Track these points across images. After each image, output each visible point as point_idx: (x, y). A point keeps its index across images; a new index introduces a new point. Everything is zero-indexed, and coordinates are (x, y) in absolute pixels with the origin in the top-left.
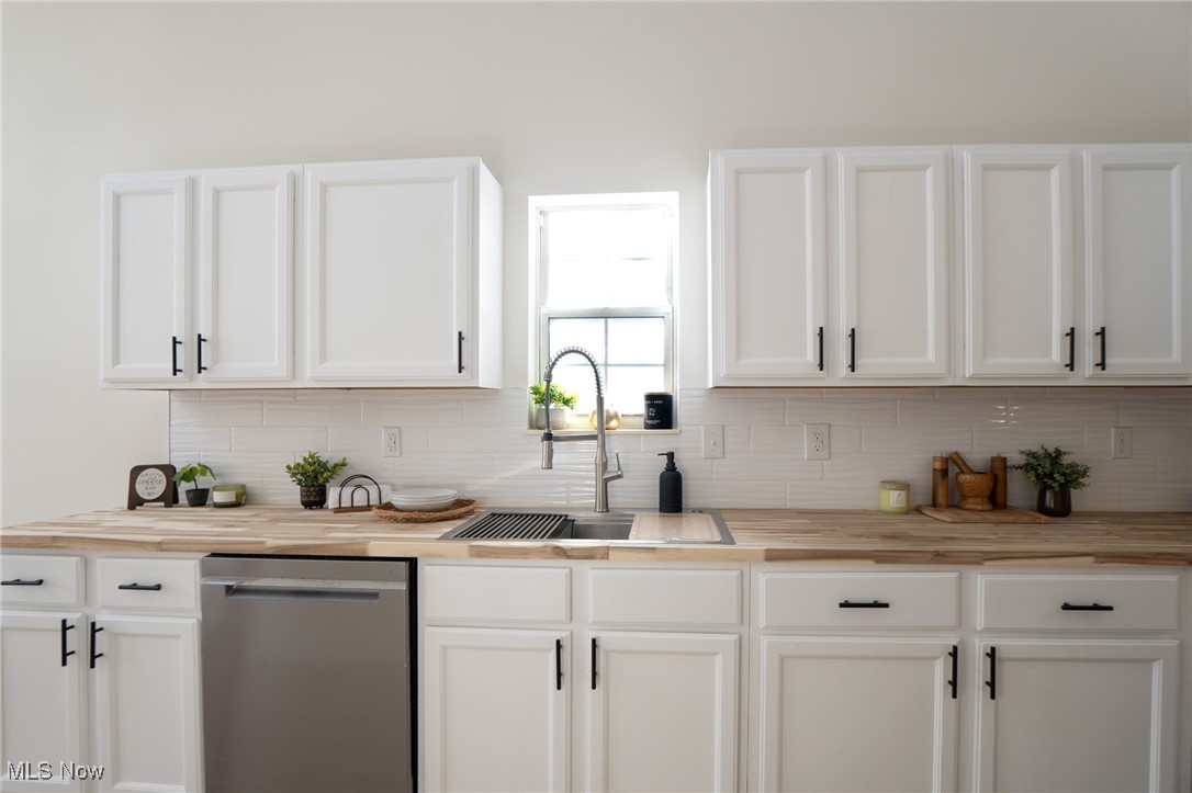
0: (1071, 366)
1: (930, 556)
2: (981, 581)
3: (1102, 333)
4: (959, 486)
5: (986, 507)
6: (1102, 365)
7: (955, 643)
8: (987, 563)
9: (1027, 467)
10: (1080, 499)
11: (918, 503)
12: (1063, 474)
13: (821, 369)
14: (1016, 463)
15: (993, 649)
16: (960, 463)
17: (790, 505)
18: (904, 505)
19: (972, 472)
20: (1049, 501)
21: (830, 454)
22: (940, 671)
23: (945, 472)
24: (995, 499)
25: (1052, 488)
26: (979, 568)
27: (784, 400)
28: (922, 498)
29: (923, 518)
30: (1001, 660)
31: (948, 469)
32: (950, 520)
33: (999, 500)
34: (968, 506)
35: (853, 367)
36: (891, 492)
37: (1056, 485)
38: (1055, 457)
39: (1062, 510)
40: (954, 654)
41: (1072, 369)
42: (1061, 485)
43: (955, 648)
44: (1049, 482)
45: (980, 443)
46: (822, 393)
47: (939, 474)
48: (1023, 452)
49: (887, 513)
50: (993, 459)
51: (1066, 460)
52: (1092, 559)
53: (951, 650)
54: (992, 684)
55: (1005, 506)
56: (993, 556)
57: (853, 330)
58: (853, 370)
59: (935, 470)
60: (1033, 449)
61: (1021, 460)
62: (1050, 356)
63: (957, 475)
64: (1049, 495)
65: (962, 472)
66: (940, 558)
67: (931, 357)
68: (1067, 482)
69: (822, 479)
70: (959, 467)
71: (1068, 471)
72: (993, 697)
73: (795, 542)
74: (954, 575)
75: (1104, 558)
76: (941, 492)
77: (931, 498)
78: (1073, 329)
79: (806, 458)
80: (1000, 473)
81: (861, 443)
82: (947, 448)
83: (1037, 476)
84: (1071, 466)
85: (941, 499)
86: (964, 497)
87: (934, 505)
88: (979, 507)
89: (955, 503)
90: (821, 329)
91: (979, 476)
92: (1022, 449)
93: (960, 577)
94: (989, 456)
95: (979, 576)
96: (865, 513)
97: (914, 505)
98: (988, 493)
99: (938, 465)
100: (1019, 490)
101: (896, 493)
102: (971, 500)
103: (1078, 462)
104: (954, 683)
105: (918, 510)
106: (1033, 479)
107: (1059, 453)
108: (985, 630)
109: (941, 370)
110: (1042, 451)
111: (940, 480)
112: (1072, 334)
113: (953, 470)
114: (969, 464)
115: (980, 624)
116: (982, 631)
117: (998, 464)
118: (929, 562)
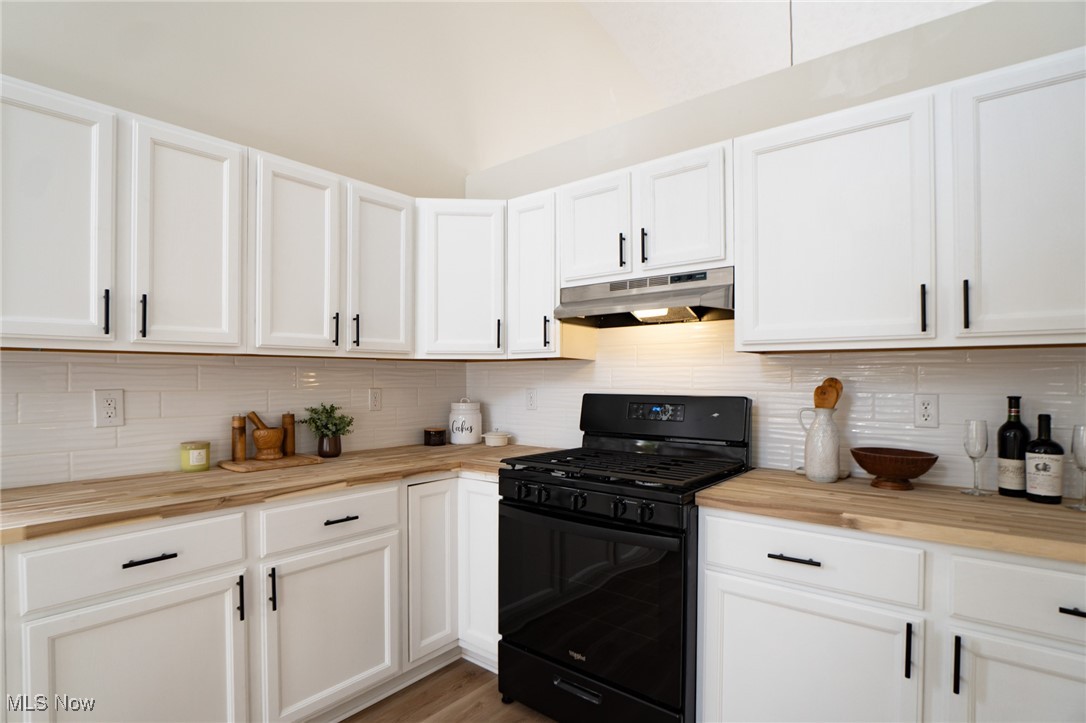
0: (336, 342)
1: (217, 502)
2: (263, 517)
3: (357, 319)
4: (255, 440)
5: (277, 456)
6: (357, 342)
7: (241, 574)
8: (267, 500)
9: (312, 420)
10: (348, 442)
11: (219, 460)
12: (335, 425)
13: (107, 332)
14: (302, 419)
15: (273, 570)
16: (256, 421)
17: (75, 477)
18: (204, 462)
19: (266, 427)
20: (326, 447)
21: (125, 419)
22: (230, 600)
23: (242, 430)
24: (285, 448)
25: (327, 435)
26: (260, 505)
27: (67, 364)
28: (223, 454)
29: (224, 471)
30: (281, 577)
31: (245, 427)
32: (244, 470)
33: (289, 449)
34: (264, 457)
35: (144, 333)
36: (191, 451)
37: (329, 433)
38: (330, 412)
39: (335, 453)
40: (241, 583)
41: (337, 344)
42: (334, 433)
43: (241, 577)
44: (325, 431)
45: (273, 403)
46: (116, 358)
47: (237, 432)
48: (308, 410)
49: (187, 472)
50: (284, 416)
51: (338, 414)
52: (344, 484)
53: (238, 580)
54: (273, 599)
55: (293, 454)
56: (272, 494)
57: (145, 296)
58: (144, 335)
59: (234, 428)
60: (314, 407)
61: (306, 415)
62: (322, 333)
63: (254, 431)
64: (325, 441)
65: (258, 428)
66: (226, 503)
67: (225, 327)
68: (338, 430)
69: (116, 446)
70: (256, 425)
71: (337, 422)
72: (274, 609)
73: (70, 513)
74: (239, 516)
75: (353, 482)
76: (239, 447)
77: (230, 454)
78: (337, 314)
79: (95, 425)
80: (289, 427)
81: (160, 407)
82: (244, 410)
83: (317, 428)
84: (342, 418)
85: (239, 454)
86: (260, 450)
87: (234, 459)
88: (272, 457)
89: (253, 455)
90: (107, 292)
91: (271, 431)
92: (307, 407)
93: (245, 515)
94: (280, 414)
95: (261, 512)
96: (165, 474)
97: (213, 462)
98: (279, 444)
99: (236, 424)
100: (305, 439)
101: (196, 452)
102: (265, 452)
103: (345, 415)
104: (241, 608)
105: (219, 466)
106: (313, 430)
107: (333, 408)
108: (268, 556)
109: (234, 339)
110: (321, 408)
111: (238, 437)
112: (337, 317)
113: (249, 427)
114: (264, 422)
115: (263, 551)
116: (265, 557)
117: (288, 420)
118: (215, 508)
